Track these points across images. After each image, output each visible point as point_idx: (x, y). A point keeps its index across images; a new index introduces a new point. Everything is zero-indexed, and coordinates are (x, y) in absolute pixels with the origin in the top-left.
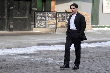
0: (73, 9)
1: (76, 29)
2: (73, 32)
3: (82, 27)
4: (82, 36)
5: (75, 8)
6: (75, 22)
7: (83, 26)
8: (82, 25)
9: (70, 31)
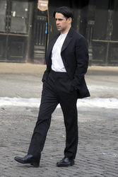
0: (60, 20)
1: (64, 71)
2: (59, 78)
3: (79, 66)
4: (79, 88)
5: (65, 19)
6: (64, 54)
7: (81, 64)
8: (79, 61)
9: (50, 75)
